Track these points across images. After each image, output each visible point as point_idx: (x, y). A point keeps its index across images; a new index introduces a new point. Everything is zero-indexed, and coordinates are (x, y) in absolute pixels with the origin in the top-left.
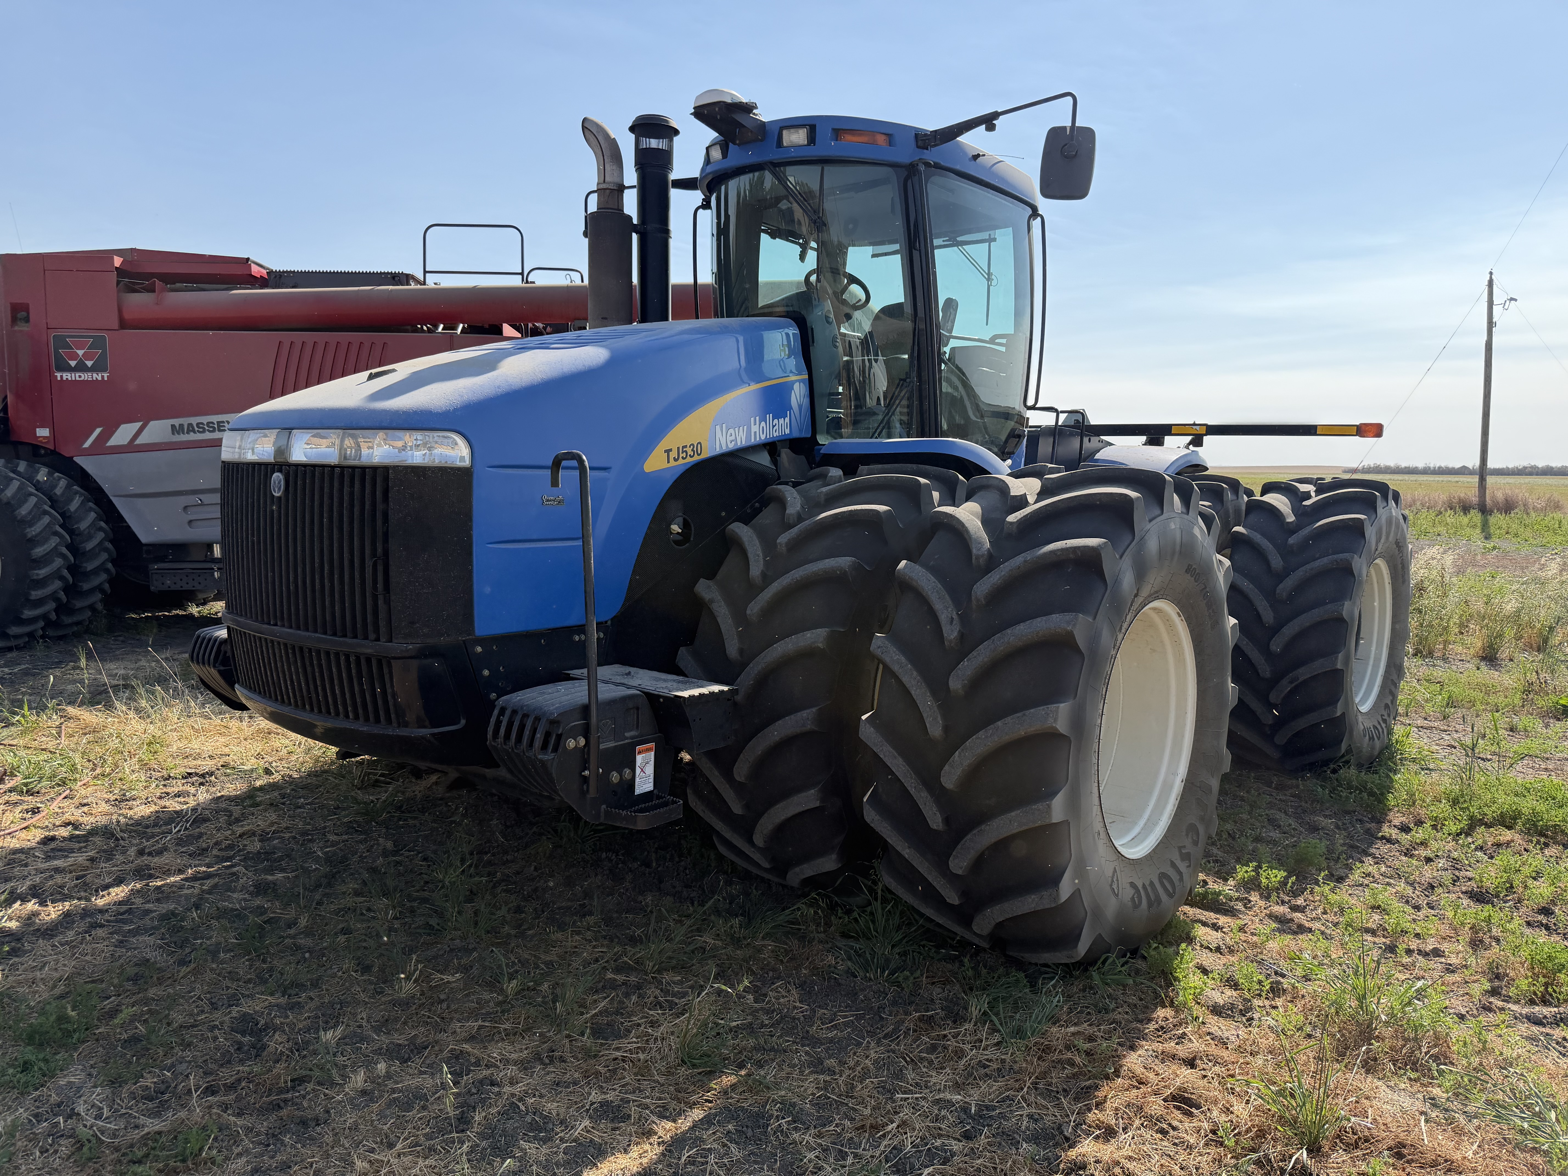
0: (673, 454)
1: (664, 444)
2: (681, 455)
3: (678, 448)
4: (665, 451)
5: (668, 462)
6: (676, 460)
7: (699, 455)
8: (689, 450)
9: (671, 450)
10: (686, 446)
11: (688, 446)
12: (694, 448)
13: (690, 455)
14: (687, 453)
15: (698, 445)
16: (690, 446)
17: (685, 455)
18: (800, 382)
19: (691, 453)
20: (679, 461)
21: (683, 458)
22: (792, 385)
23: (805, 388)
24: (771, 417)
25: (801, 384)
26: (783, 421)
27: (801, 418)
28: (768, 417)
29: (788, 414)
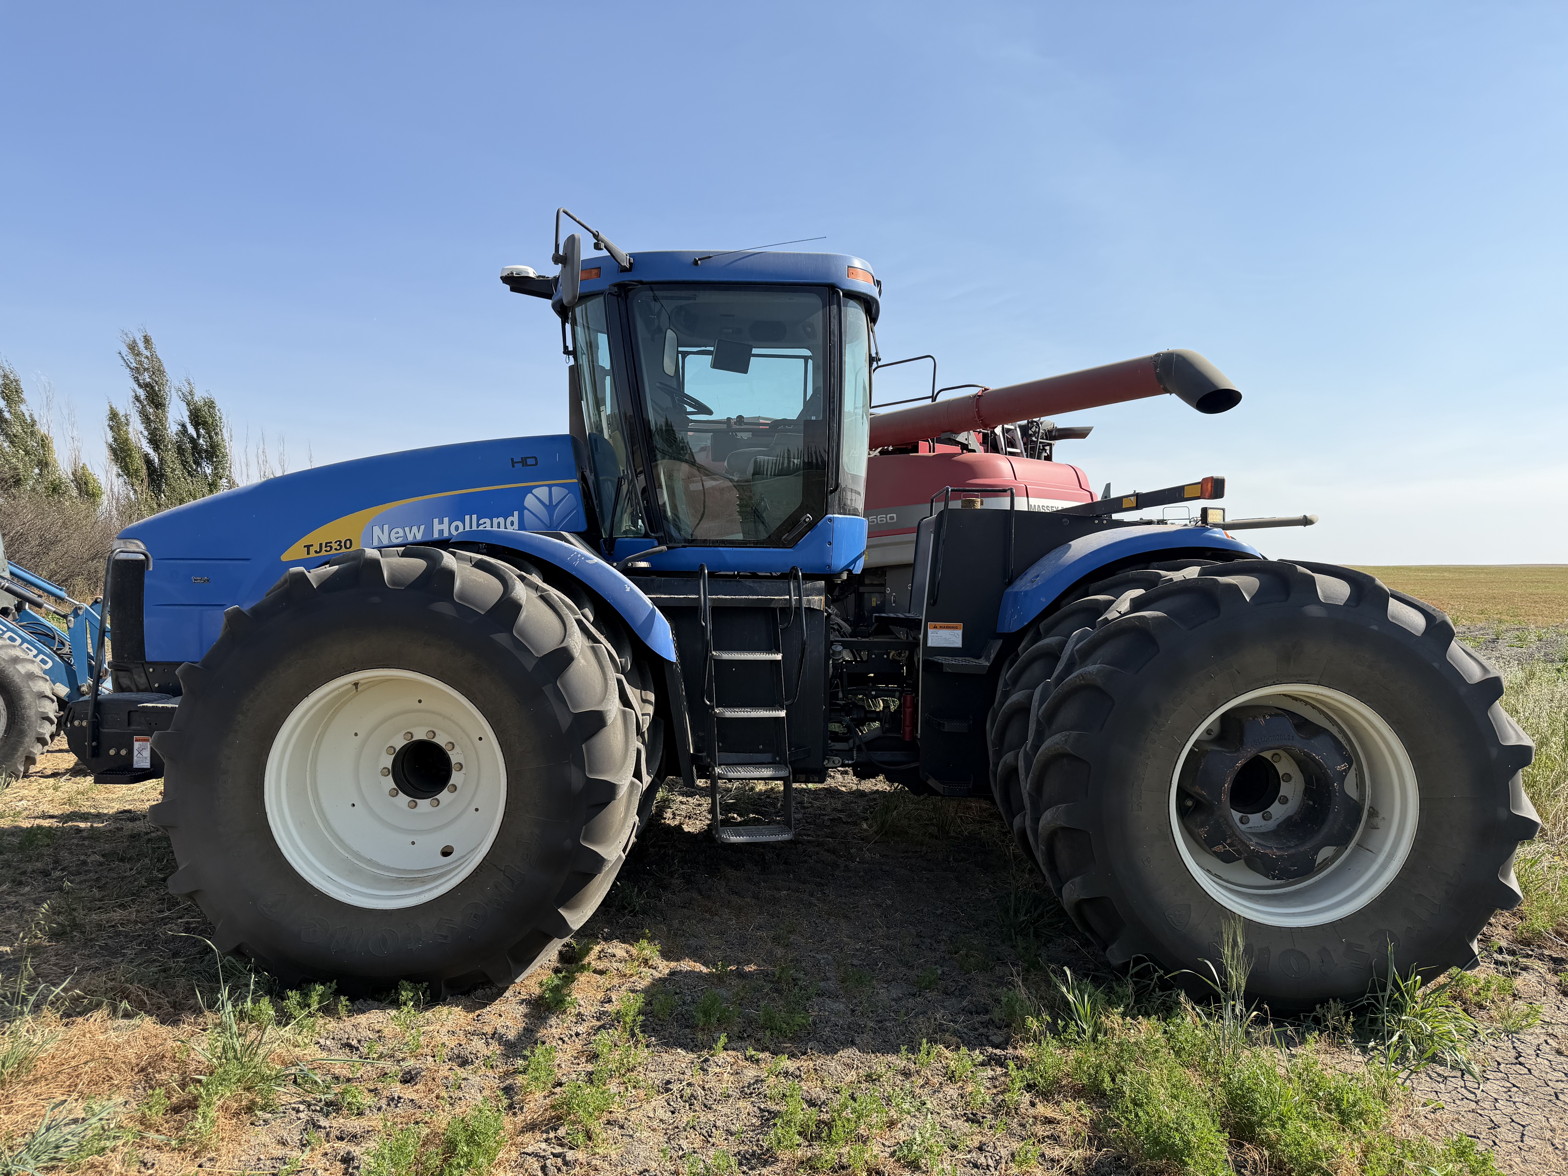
0: (312, 550)
1: (305, 542)
2: (324, 549)
3: (321, 544)
4: (305, 547)
5: (308, 553)
6: (316, 552)
7: (346, 548)
8: (335, 546)
9: (312, 545)
10: (331, 543)
11: (333, 542)
12: (343, 544)
13: (336, 549)
14: (331, 547)
15: (348, 542)
16: (336, 542)
17: (328, 549)
18: (550, 487)
19: (338, 548)
20: (323, 553)
21: (326, 551)
22: (529, 490)
23: (567, 491)
24: (474, 517)
25: (553, 488)
26: (501, 520)
27: (551, 516)
28: (467, 518)
29: (516, 513)
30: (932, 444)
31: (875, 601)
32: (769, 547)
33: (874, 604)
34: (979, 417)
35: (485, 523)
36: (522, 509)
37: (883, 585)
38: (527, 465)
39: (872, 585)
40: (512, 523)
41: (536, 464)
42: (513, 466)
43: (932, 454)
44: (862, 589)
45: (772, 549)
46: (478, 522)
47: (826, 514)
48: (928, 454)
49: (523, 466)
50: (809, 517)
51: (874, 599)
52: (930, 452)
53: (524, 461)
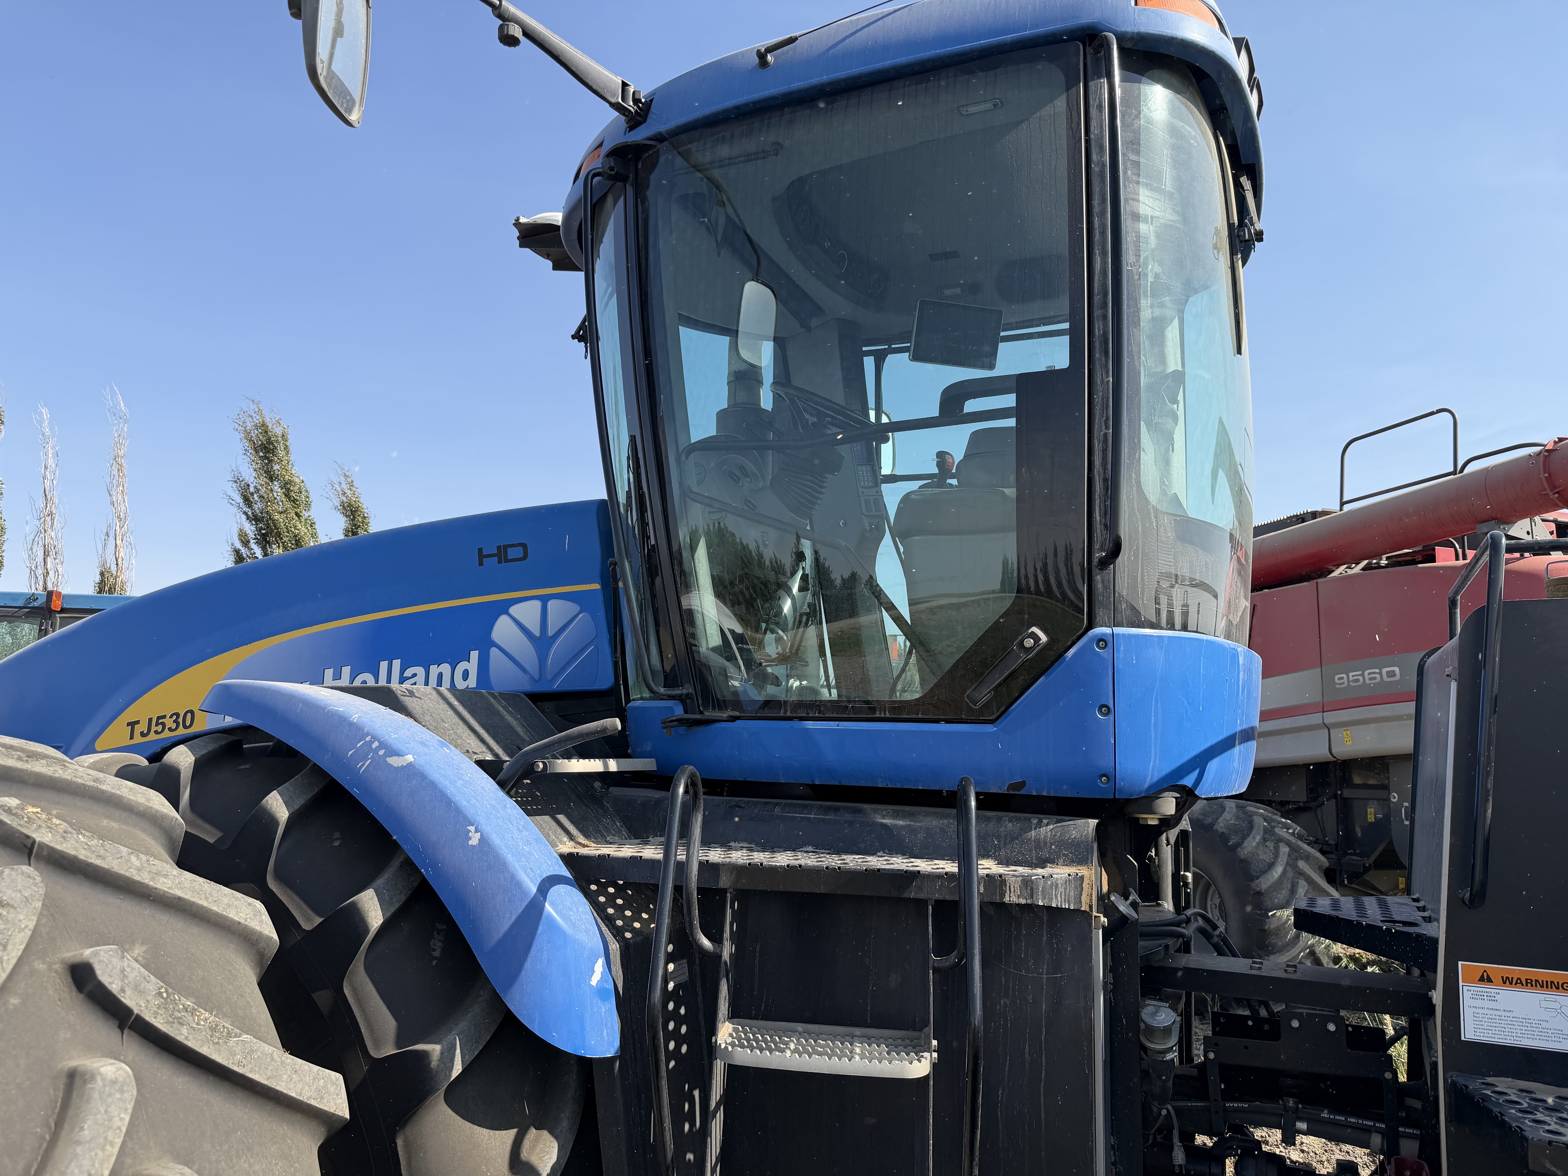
0: (138, 729)
1: (128, 715)
2: (154, 728)
3: (150, 720)
4: (128, 724)
5: (132, 737)
6: (143, 734)
7: (185, 727)
8: (169, 723)
9: (138, 722)
10: (164, 717)
11: (168, 717)
12: (180, 720)
13: (170, 729)
14: (164, 725)
15: (189, 715)
16: (171, 717)
17: (160, 728)
18: (544, 600)
19: (174, 726)
20: (152, 737)
21: (156, 732)
22: (503, 608)
23: (579, 608)
24: (397, 663)
25: (551, 604)
26: (445, 668)
27: (542, 658)
28: (384, 665)
29: (474, 655)
30: (1460, 551)
31: (1372, 814)
32: (937, 721)
33: (1371, 818)
34: (1553, 487)
35: (415, 675)
36: (485, 644)
37: (1386, 787)
38: (507, 561)
39: (1366, 786)
40: (466, 675)
41: (525, 557)
42: (481, 564)
43: (1461, 562)
44: (1347, 793)
45: (943, 727)
46: (402, 671)
47: (1090, 627)
48: (1453, 563)
49: (500, 562)
50: (1034, 636)
51: (1371, 811)
52: (1457, 559)
53: (502, 554)
